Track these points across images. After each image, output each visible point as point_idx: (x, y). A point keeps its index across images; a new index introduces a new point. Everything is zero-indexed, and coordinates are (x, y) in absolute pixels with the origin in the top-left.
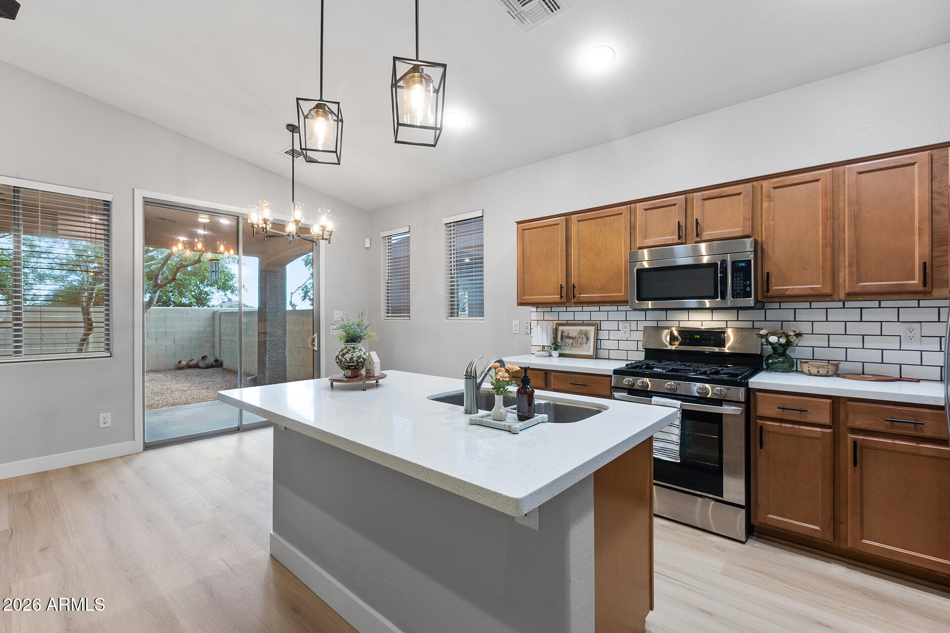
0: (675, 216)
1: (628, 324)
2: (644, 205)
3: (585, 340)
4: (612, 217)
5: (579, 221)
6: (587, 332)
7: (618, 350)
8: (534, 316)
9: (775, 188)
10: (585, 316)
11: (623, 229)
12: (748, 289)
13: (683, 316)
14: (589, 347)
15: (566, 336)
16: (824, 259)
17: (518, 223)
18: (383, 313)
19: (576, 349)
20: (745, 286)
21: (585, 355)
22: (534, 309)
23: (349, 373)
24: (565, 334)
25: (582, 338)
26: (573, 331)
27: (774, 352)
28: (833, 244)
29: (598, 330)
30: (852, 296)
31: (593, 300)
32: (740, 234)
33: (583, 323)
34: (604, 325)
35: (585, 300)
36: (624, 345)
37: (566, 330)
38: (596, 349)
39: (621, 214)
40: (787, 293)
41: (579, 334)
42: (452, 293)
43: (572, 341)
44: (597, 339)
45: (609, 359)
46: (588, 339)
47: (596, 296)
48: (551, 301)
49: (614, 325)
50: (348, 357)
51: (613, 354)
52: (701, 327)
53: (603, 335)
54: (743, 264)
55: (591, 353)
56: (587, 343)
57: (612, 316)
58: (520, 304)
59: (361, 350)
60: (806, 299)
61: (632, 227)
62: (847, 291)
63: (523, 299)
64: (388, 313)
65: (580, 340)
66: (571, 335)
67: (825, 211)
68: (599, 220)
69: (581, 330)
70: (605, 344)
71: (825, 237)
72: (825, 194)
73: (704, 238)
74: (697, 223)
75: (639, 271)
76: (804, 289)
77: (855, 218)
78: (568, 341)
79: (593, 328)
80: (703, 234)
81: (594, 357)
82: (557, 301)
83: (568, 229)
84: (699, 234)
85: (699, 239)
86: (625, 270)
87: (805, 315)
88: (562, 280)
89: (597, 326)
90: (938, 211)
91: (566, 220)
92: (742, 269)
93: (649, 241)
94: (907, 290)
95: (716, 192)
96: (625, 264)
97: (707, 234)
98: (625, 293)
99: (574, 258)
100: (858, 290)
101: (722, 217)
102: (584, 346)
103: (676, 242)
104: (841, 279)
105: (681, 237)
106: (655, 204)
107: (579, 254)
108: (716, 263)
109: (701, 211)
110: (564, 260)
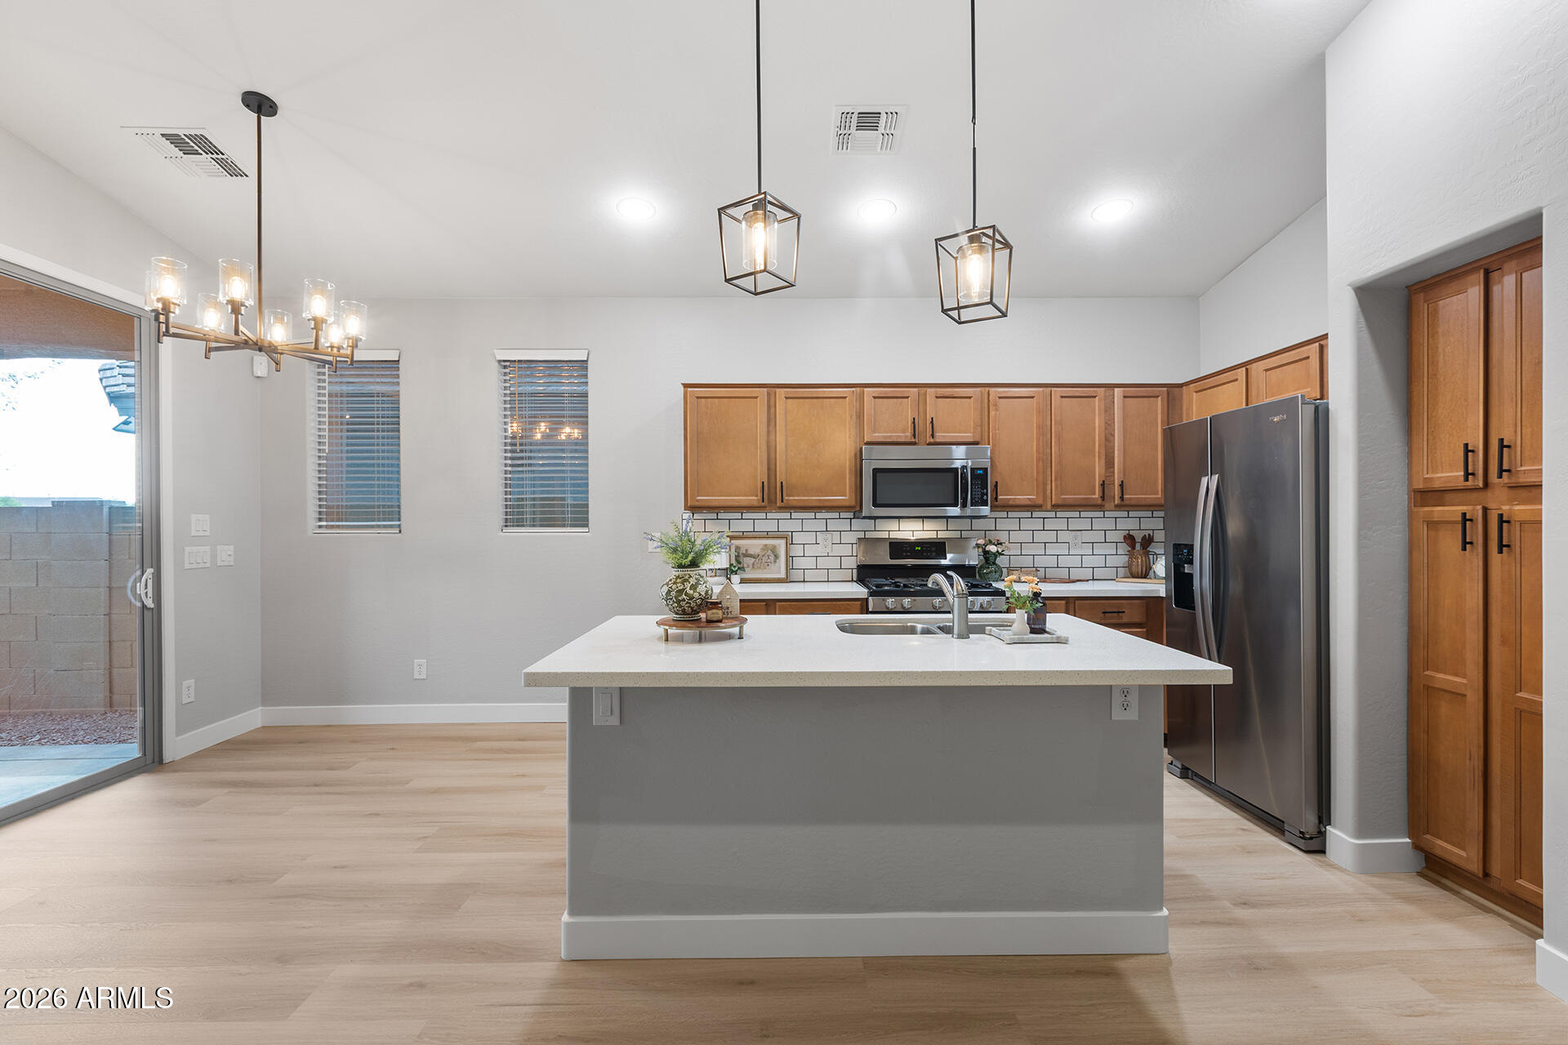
0: (908, 410)
1: (829, 535)
2: (874, 392)
3: (772, 558)
4: (832, 400)
5: (786, 398)
6: (775, 546)
7: (817, 569)
9: (1000, 398)
10: (771, 526)
11: (847, 417)
12: (985, 497)
13: (893, 525)
14: (780, 568)
15: (743, 554)
16: (1038, 473)
17: (686, 386)
18: (312, 522)
19: (760, 571)
20: (983, 494)
21: (773, 579)
24: (743, 551)
25: (768, 556)
26: (754, 546)
27: (986, 562)
28: (1045, 460)
29: (790, 543)
30: (1056, 507)
31: (807, 504)
32: (972, 441)
33: (767, 535)
34: (797, 538)
35: (795, 504)
36: (822, 563)
37: (743, 545)
38: (788, 569)
39: (845, 398)
40: (1011, 503)
41: (763, 550)
43: (753, 560)
44: (789, 558)
45: (804, 581)
46: (776, 557)
47: (814, 499)
48: (745, 504)
49: (810, 538)
51: (809, 575)
52: (912, 538)
53: (797, 550)
54: (981, 472)
55: (783, 575)
56: (775, 562)
57: (808, 525)
58: (692, 507)
60: (1028, 509)
61: (860, 416)
62: (1053, 503)
64: (320, 520)
65: (765, 559)
66: (751, 552)
67: (1038, 427)
68: (815, 400)
69: (766, 545)
70: (799, 563)
71: (1038, 451)
72: (1039, 412)
73: (938, 440)
74: (932, 422)
75: (876, 471)
76: (1022, 498)
77: (1059, 437)
78: (747, 561)
79: (783, 542)
80: (937, 434)
81: (786, 580)
82: (756, 504)
83: (771, 407)
84: (933, 436)
85: (932, 440)
86: (850, 470)
87: (1027, 524)
88: (761, 475)
89: (788, 539)
90: (1108, 439)
91: (769, 394)
92: (980, 476)
93: (879, 436)
94: (1092, 503)
95: (948, 391)
96: (850, 460)
97: (940, 436)
98: (850, 495)
99: (780, 447)
100: (1060, 502)
101: (955, 420)
102: (772, 566)
103: (908, 440)
104: (1049, 492)
105: (914, 436)
106: (886, 392)
107: (786, 440)
108: (957, 469)
109: (935, 408)
110: (764, 447)
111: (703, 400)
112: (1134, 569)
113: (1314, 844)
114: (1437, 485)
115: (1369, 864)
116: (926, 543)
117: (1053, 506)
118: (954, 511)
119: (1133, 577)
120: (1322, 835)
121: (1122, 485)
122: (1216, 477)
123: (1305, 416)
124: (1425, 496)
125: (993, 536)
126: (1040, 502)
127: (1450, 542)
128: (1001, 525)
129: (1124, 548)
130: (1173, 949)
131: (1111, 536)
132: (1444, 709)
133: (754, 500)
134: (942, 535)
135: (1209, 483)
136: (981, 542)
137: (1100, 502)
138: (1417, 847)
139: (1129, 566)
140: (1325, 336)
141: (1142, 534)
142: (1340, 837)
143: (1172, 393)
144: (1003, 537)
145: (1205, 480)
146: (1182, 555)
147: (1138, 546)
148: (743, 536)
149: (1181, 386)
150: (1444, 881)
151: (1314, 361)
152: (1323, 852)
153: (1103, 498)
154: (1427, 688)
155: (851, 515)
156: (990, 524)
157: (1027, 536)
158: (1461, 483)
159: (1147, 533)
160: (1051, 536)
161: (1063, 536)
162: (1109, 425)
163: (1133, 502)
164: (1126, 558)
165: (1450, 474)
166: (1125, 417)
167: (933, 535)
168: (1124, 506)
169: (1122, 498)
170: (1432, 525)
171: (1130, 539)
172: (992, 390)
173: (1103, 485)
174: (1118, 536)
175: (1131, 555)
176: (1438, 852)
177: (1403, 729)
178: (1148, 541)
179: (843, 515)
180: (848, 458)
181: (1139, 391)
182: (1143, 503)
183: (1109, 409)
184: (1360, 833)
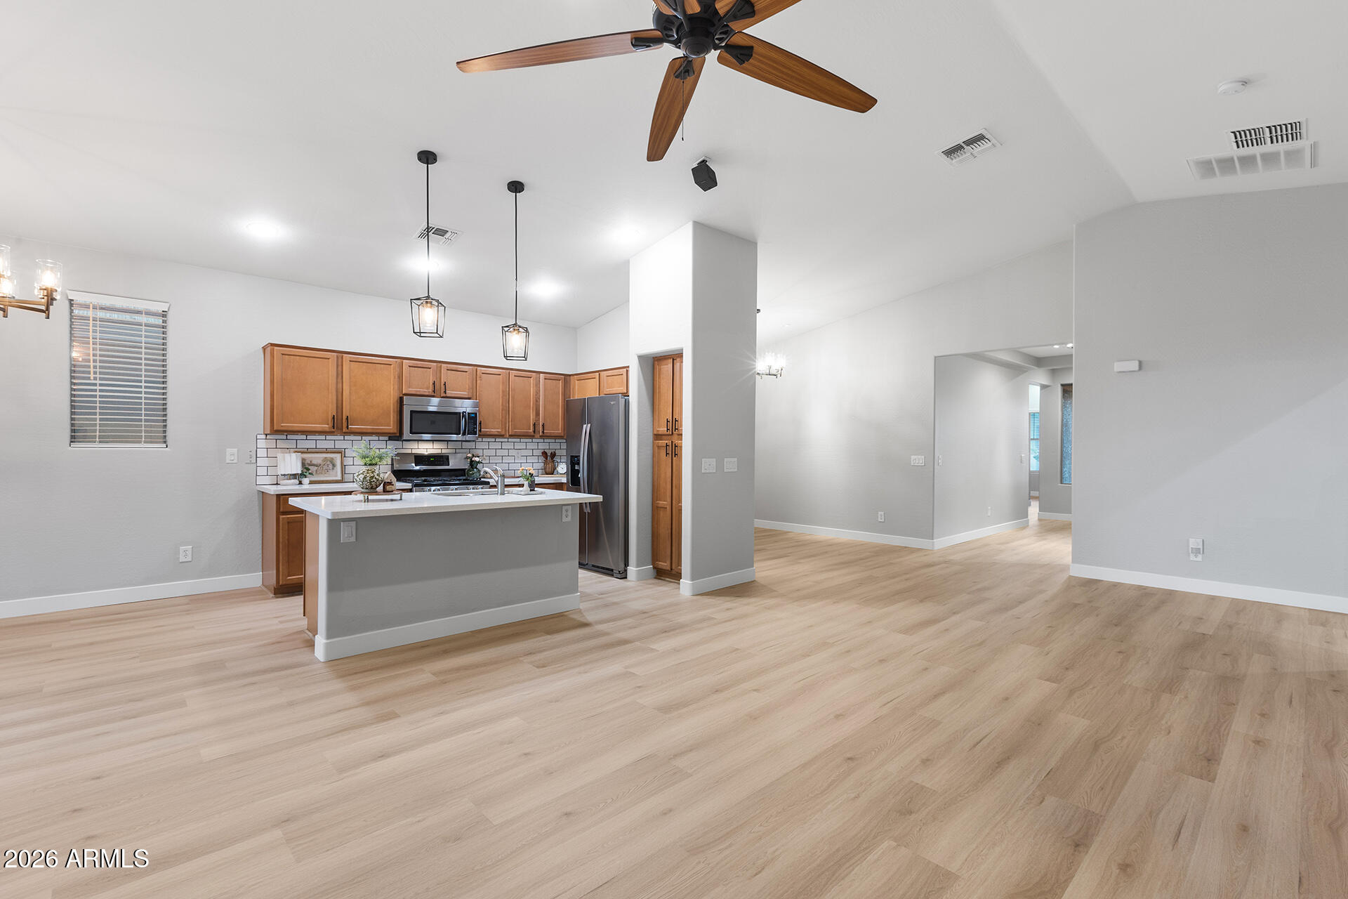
0: (430, 377)
2: (409, 363)
3: (331, 466)
4: (382, 365)
5: (350, 361)
6: (332, 459)
8: (262, 444)
9: (483, 373)
10: (329, 445)
11: (392, 377)
12: (475, 430)
13: (414, 445)
14: (337, 472)
15: (309, 464)
16: (502, 417)
19: (323, 475)
20: (473, 428)
21: (333, 481)
24: (309, 461)
25: (328, 464)
26: (317, 458)
27: (472, 467)
28: (506, 410)
29: (342, 457)
30: (511, 436)
31: (365, 431)
32: (467, 396)
33: (327, 451)
34: (348, 453)
35: (355, 430)
37: (309, 457)
38: (343, 473)
39: (391, 365)
40: (488, 433)
41: (324, 461)
43: (318, 468)
44: (343, 467)
46: (334, 465)
47: (367, 427)
53: (348, 461)
54: (474, 415)
55: (339, 478)
56: (333, 469)
57: (356, 445)
60: (495, 437)
61: (400, 377)
62: (508, 434)
63: (282, 426)
65: (325, 467)
66: (314, 462)
67: (503, 392)
68: (369, 364)
69: (326, 458)
70: (350, 470)
71: (502, 405)
72: (503, 383)
73: (448, 395)
74: (445, 384)
75: (412, 412)
76: (494, 431)
77: (513, 398)
78: (313, 469)
79: (338, 456)
80: (447, 392)
81: (341, 481)
82: (328, 430)
83: (339, 366)
84: (445, 392)
85: (444, 395)
86: (394, 409)
87: (493, 445)
88: (332, 411)
89: (342, 453)
90: (537, 401)
91: (337, 357)
92: (472, 418)
93: (412, 390)
94: (529, 434)
95: (455, 367)
96: (394, 405)
97: (449, 393)
98: (393, 427)
99: (346, 393)
100: (513, 434)
101: (457, 384)
102: (331, 472)
103: (430, 394)
104: (507, 428)
105: (434, 391)
106: (417, 364)
107: (350, 390)
108: (460, 413)
109: (446, 376)
110: (335, 393)
111: (286, 356)
112: (547, 470)
113: (623, 576)
114: (660, 433)
115: (641, 577)
116: (437, 456)
117: (509, 436)
118: (454, 437)
119: (547, 474)
120: (626, 571)
121: (543, 425)
122: (589, 425)
123: (622, 401)
124: (657, 436)
125: (476, 452)
126: (503, 433)
127: (663, 453)
128: (479, 445)
129: (542, 459)
130: (581, 607)
131: (536, 452)
132: (662, 513)
133: (326, 427)
134: (444, 451)
135: (586, 428)
136: (470, 455)
137: (533, 434)
138: (654, 568)
139: (545, 469)
140: (628, 367)
141: (550, 451)
142: (632, 570)
143: (567, 377)
144: (479, 452)
145: (585, 426)
146: (574, 461)
147: (549, 458)
148: (308, 451)
149: (570, 375)
150: (662, 578)
151: (625, 374)
152: (626, 578)
153: (534, 432)
154: (658, 507)
155: (387, 438)
156: (472, 445)
157: (493, 452)
158: (666, 433)
159: (553, 451)
160: (505, 452)
161: (512, 452)
162: (537, 393)
163: (548, 435)
164: (543, 464)
165: (663, 430)
166: (545, 390)
167: (439, 451)
168: (544, 436)
169: (543, 432)
170: (659, 447)
171: (544, 454)
172: (479, 368)
173: (534, 425)
174: (539, 453)
175: (545, 463)
176: (660, 567)
177: (650, 524)
178: (553, 455)
179: (381, 438)
180: (392, 402)
181: (552, 376)
182: (553, 435)
183: (537, 384)
184: (638, 566)
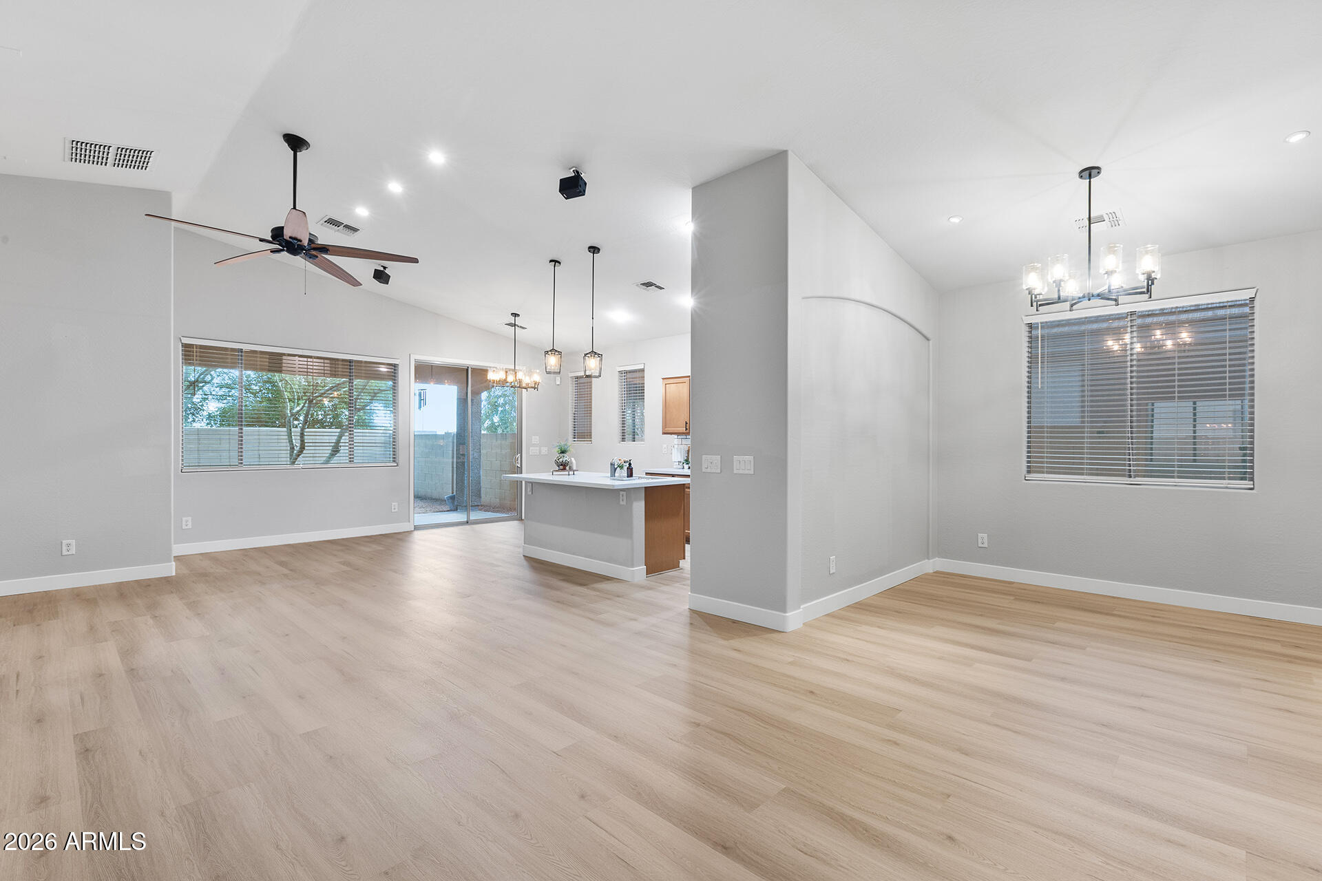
8: (676, 441)
17: (663, 379)
18: (570, 438)
22: (676, 437)
23: (561, 467)
42: (623, 424)
48: (681, 431)
50: (561, 460)
58: (664, 433)
59: (566, 458)
63: (667, 430)
64: (574, 438)
